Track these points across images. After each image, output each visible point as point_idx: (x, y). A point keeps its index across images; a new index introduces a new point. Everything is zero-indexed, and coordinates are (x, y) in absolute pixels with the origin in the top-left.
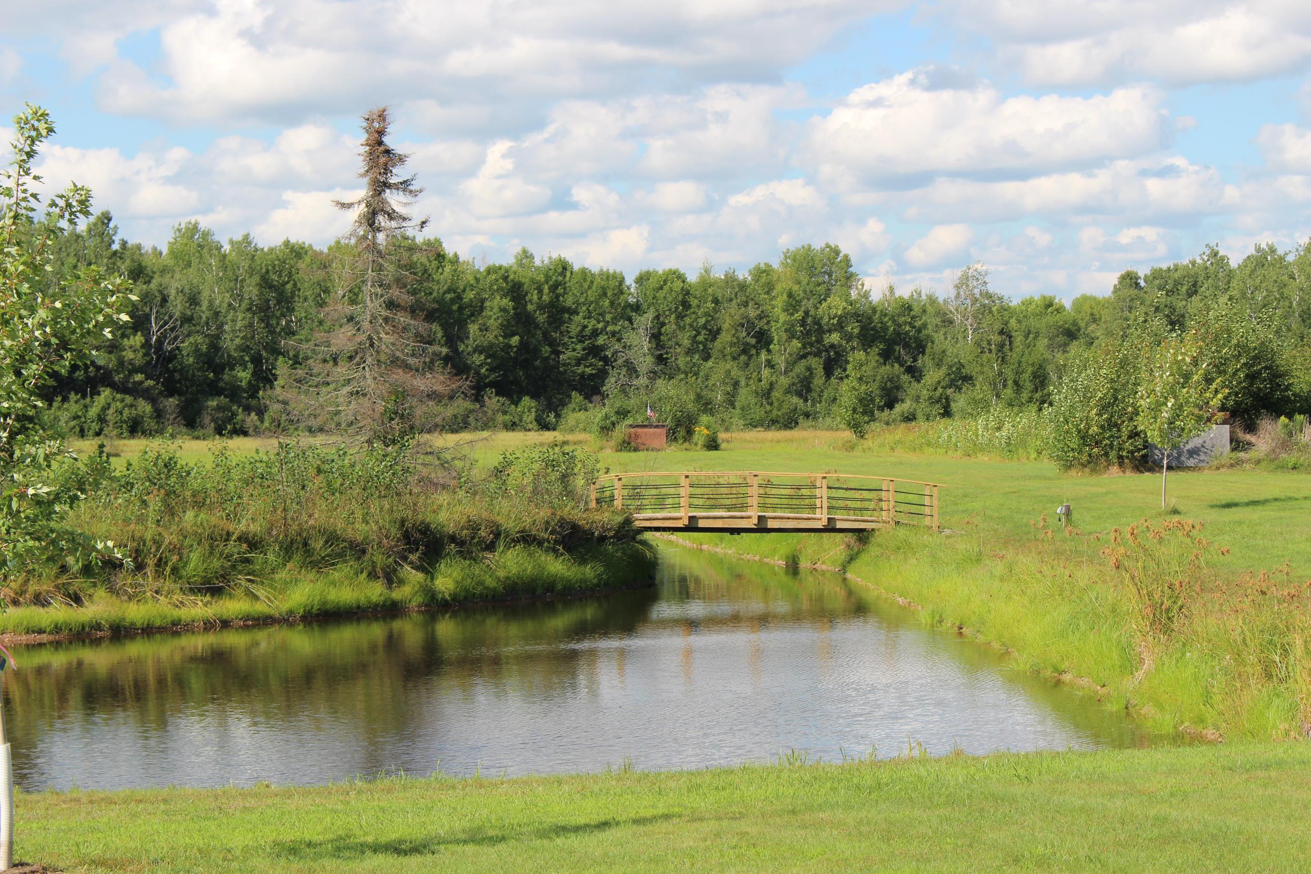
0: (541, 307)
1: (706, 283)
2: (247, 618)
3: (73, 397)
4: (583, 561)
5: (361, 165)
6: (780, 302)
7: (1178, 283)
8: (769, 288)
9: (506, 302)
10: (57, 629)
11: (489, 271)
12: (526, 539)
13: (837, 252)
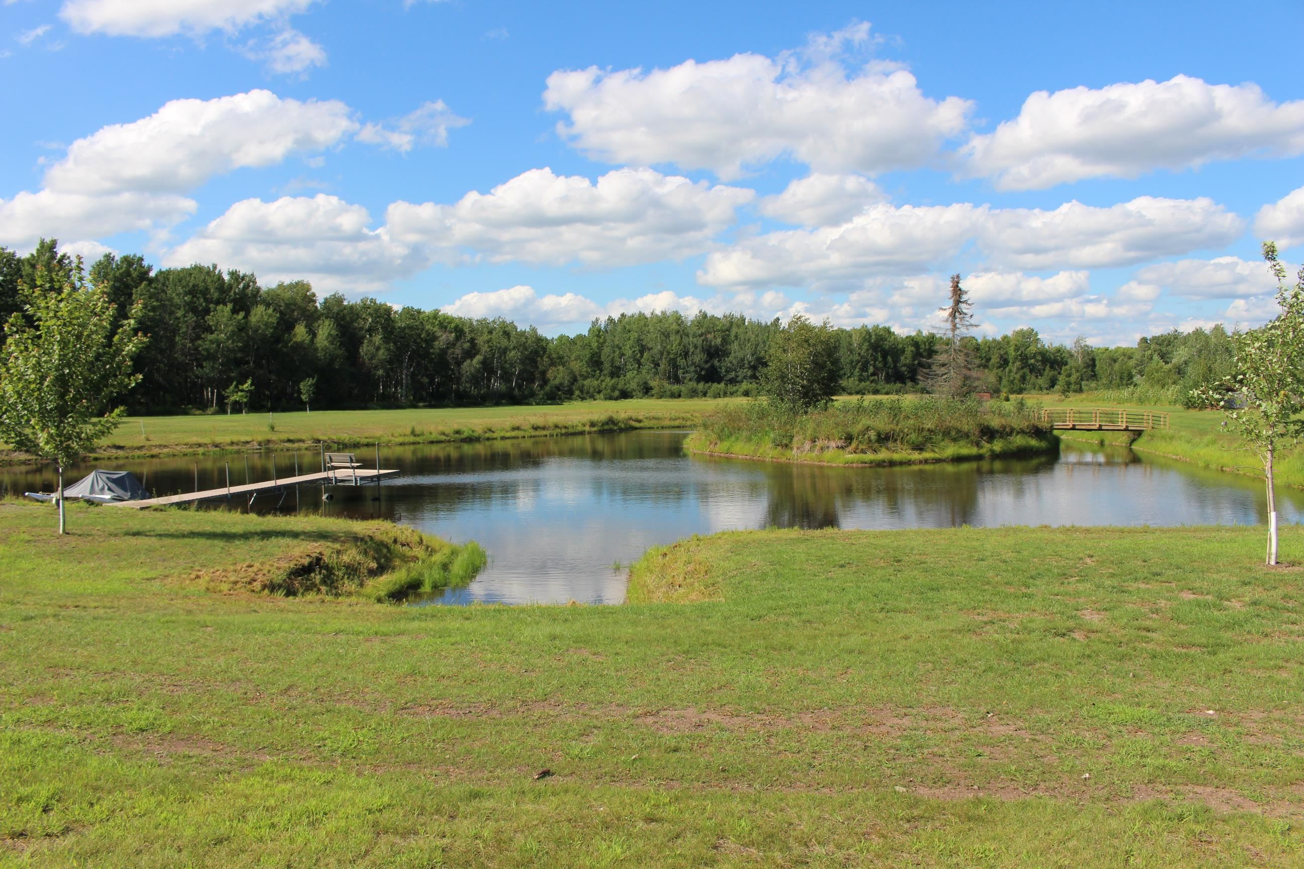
0: (925, 350)
1: (986, 342)
2: (933, 459)
4: (1041, 441)
5: (950, 295)
6: (1012, 348)
8: (1008, 343)
9: (913, 348)
10: (871, 462)
11: (907, 337)
12: (1022, 432)
13: (1033, 330)
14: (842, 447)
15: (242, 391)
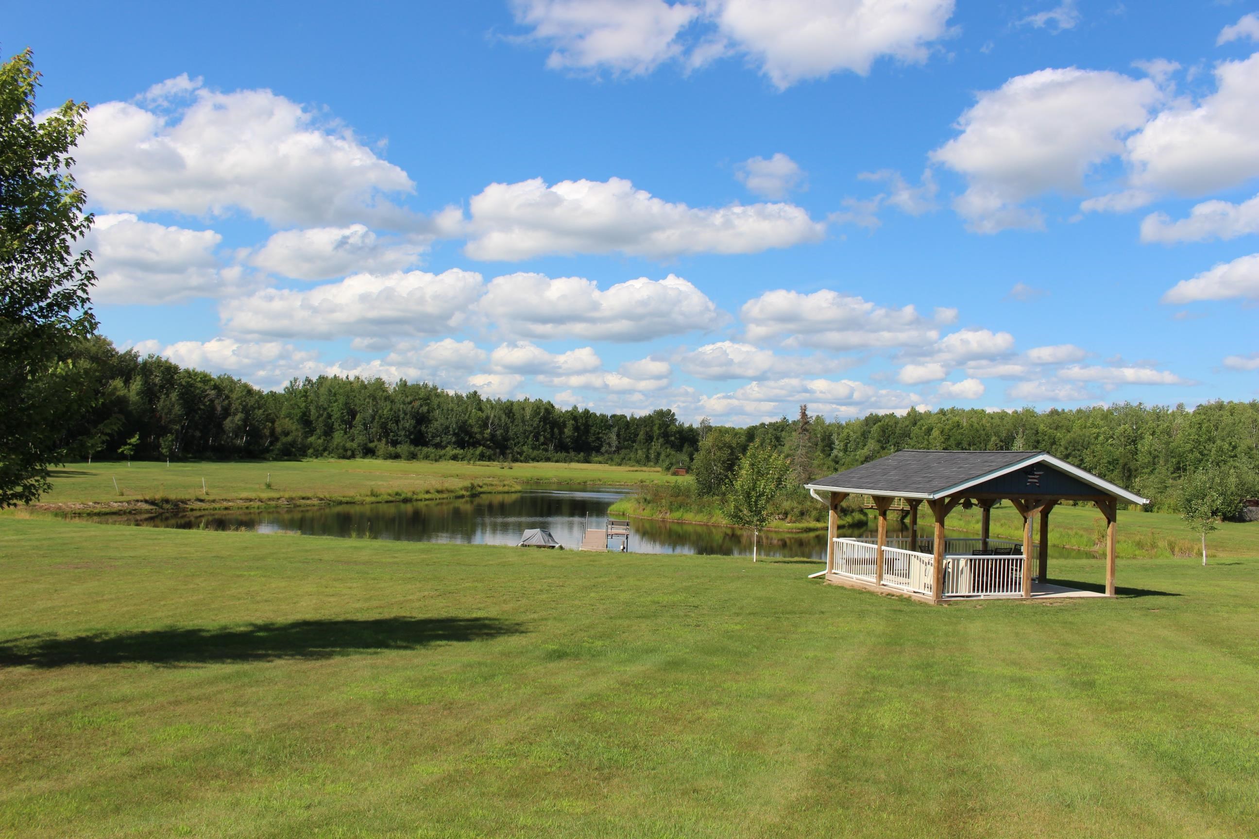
3: (471, 448)
7: (778, 427)
14: (782, 519)
15: (130, 444)
